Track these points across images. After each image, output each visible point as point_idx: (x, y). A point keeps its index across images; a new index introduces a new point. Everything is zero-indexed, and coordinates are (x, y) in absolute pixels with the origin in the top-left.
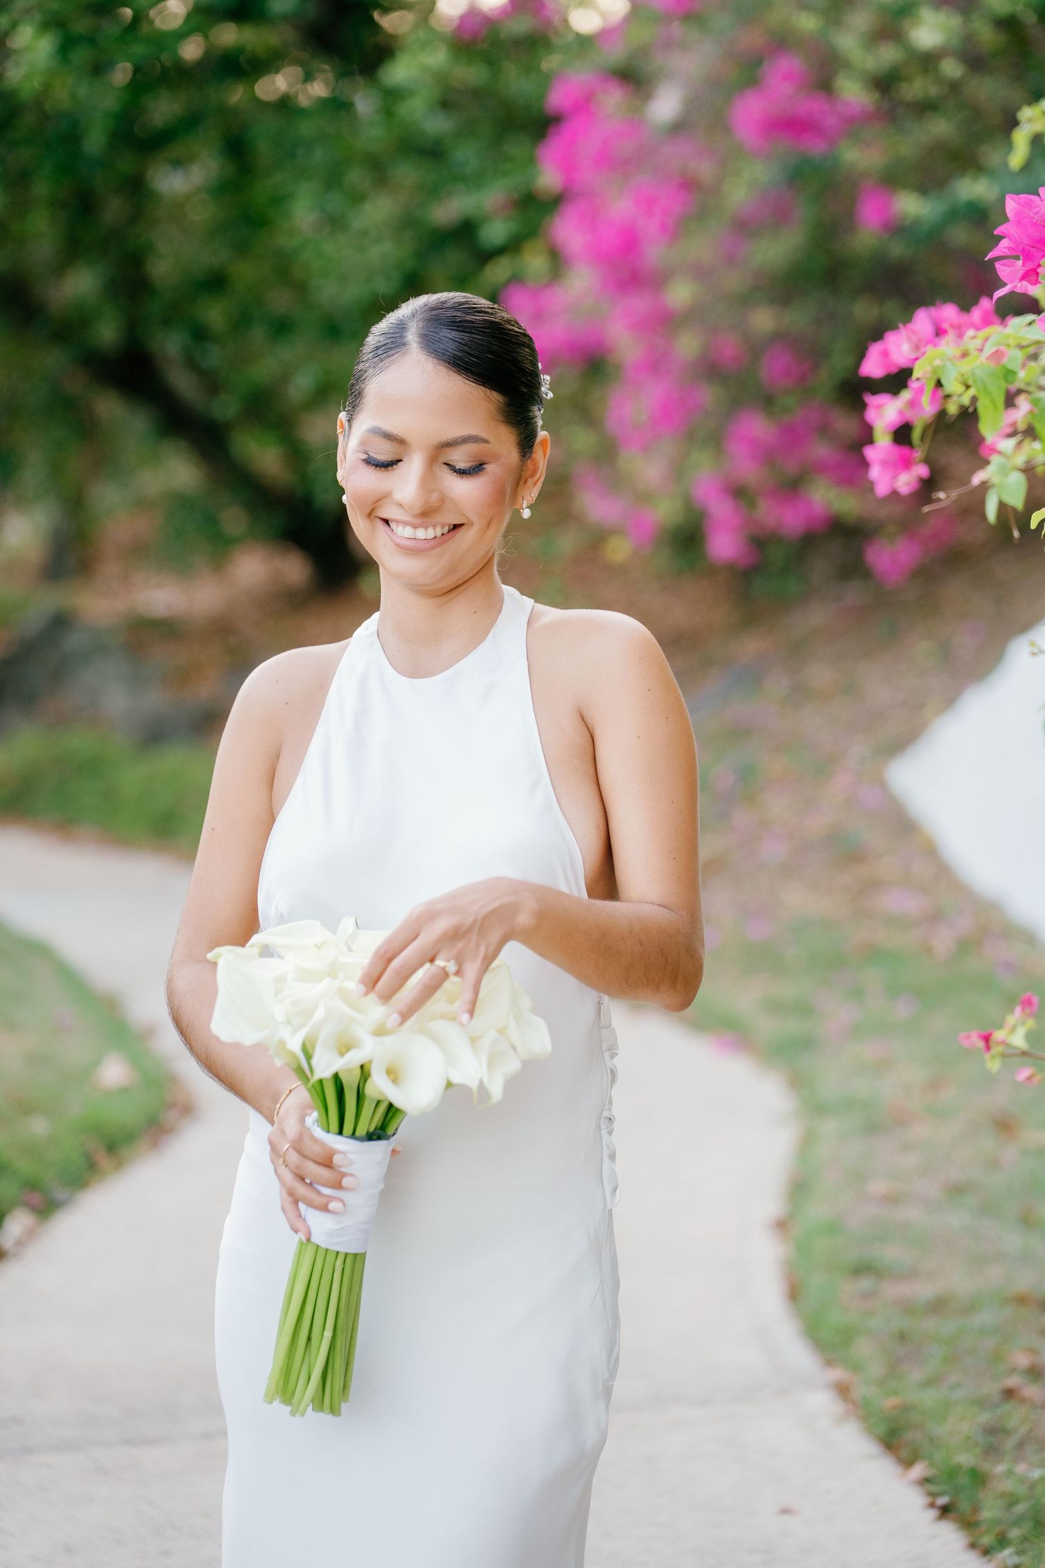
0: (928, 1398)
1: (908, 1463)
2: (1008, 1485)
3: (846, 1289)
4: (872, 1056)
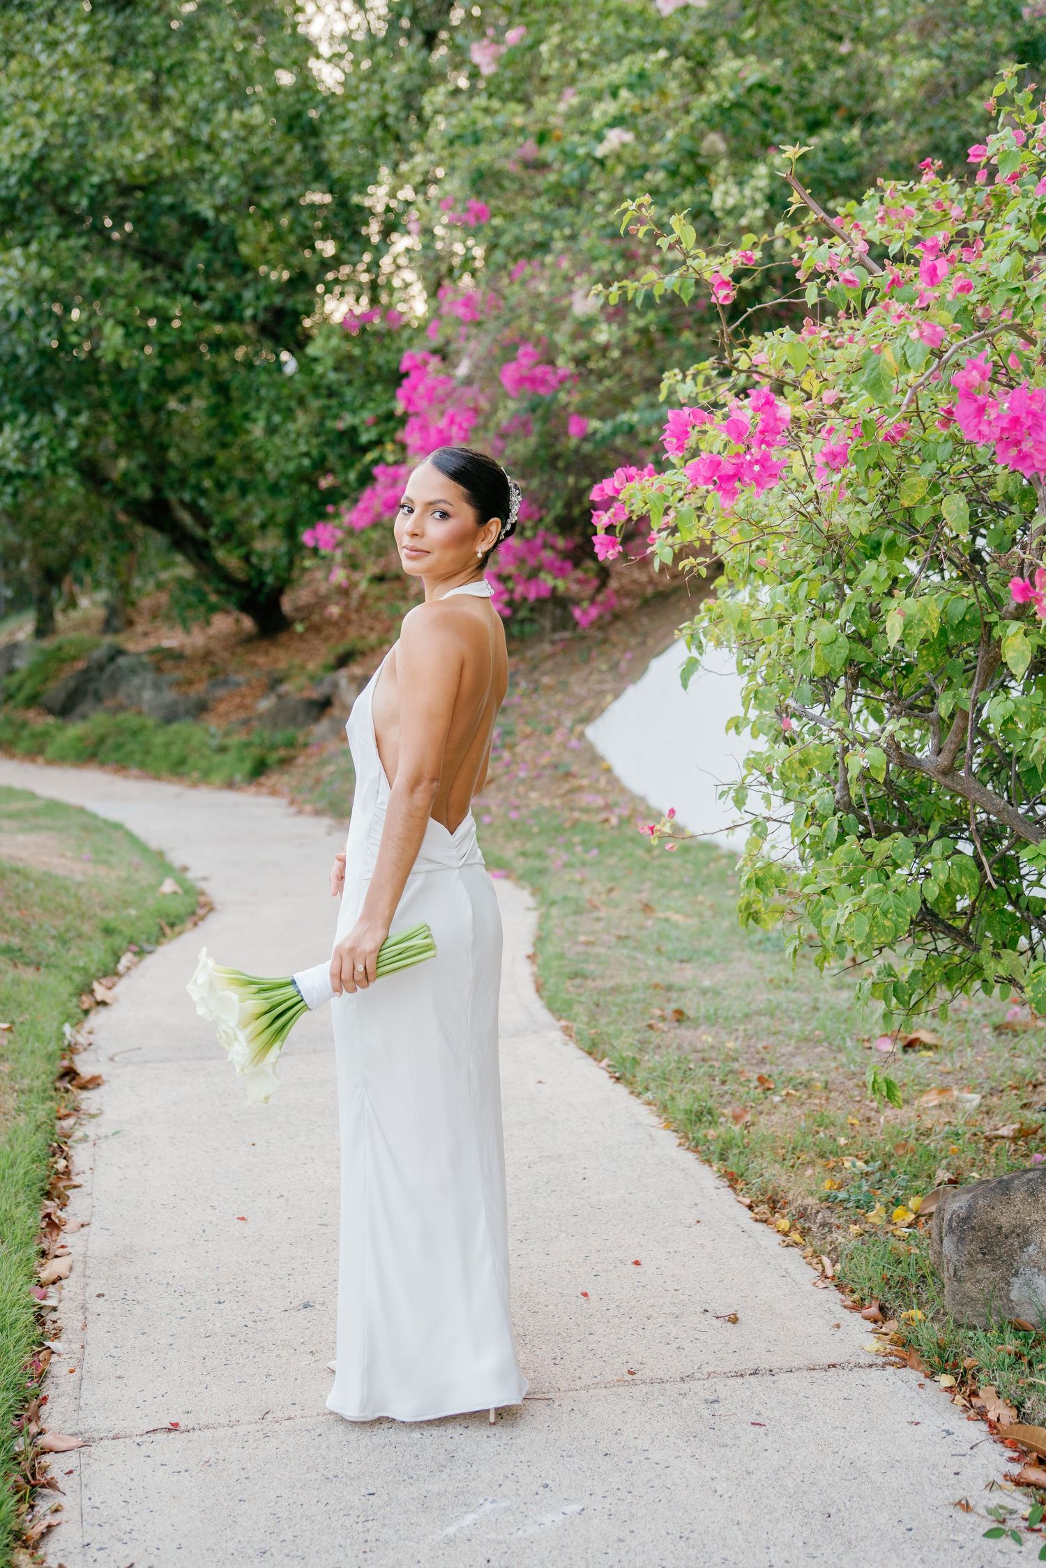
1: (600, 1060)
2: (650, 1064)
3: (568, 984)
4: (578, 877)
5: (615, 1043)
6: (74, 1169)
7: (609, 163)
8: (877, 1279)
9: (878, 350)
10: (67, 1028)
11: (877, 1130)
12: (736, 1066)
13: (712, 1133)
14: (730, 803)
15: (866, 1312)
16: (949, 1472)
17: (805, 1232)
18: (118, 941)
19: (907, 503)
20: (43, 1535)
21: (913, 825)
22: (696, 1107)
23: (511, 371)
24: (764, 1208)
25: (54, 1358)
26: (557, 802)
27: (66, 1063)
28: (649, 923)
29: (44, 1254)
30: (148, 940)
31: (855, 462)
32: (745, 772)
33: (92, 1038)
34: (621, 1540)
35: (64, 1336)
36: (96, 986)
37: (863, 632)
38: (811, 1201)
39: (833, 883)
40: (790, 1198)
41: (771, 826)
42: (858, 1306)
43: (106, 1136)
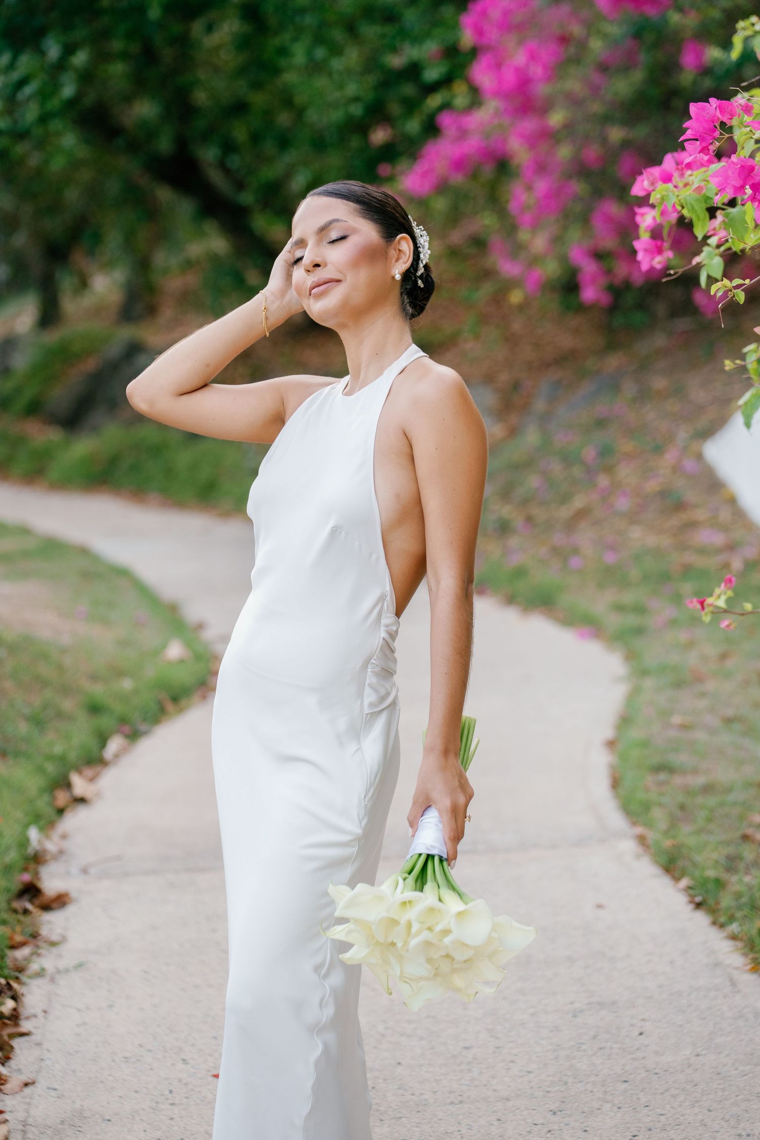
0: (692, 841)
1: (677, 879)
2: (738, 888)
3: (650, 779)
4: (683, 638)
5: (699, 858)
6: (24, 1012)
10: (33, 834)
18: (105, 721)
26: (665, 541)
27: (27, 877)
30: (144, 719)
33: (64, 844)
36: (75, 778)
43: (67, 971)
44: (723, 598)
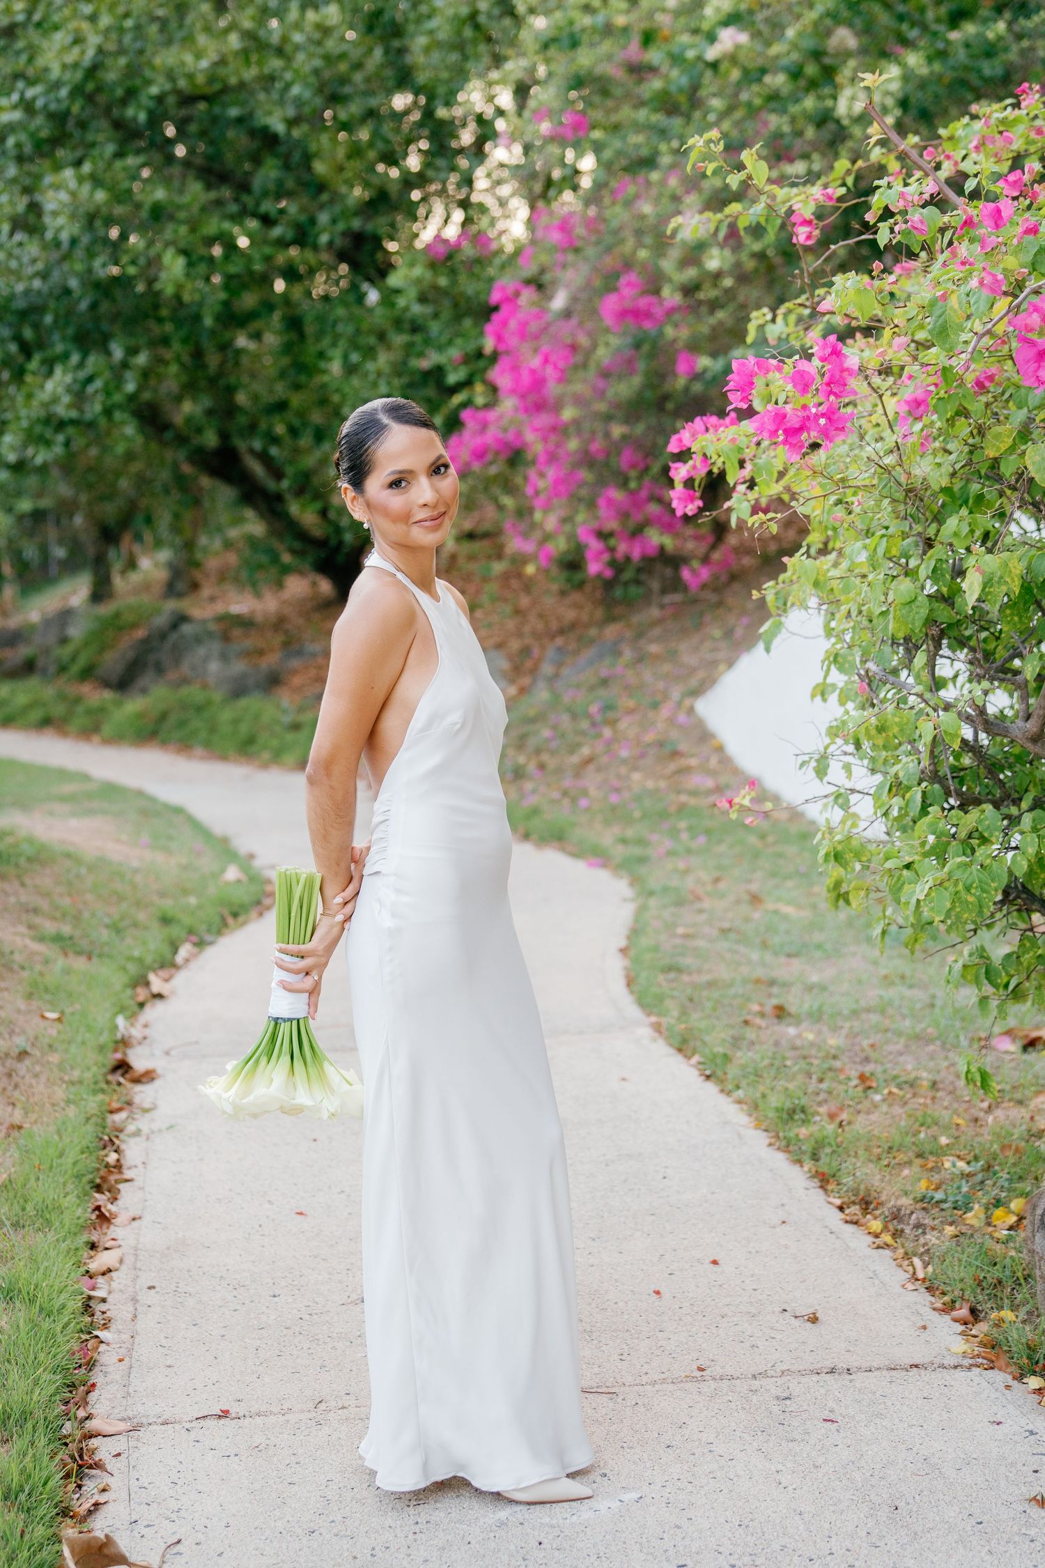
0: (701, 1025)
1: (688, 1057)
3: (661, 978)
4: (681, 865)
5: (707, 1038)
6: (126, 1163)
7: (724, 67)
8: (970, 1281)
9: (944, 297)
10: (121, 1021)
11: (984, 1131)
12: (838, 1064)
13: (803, 1131)
14: (811, 773)
15: (955, 1314)
16: (1028, 1470)
17: (897, 1234)
18: (175, 931)
19: (992, 453)
20: (90, 1512)
21: (1005, 798)
22: (788, 1105)
23: (611, 302)
24: (855, 1209)
25: (102, 1348)
26: (662, 784)
27: (119, 1056)
28: (757, 915)
29: (93, 1246)
30: (209, 931)
31: (935, 411)
32: (827, 741)
33: (147, 1032)
34: (678, 1527)
35: (113, 1326)
36: (152, 977)
37: (945, 590)
38: (905, 1201)
39: (917, 858)
40: (883, 1198)
41: (854, 798)
42: (948, 1308)
43: (160, 1131)
44: (748, 798)
